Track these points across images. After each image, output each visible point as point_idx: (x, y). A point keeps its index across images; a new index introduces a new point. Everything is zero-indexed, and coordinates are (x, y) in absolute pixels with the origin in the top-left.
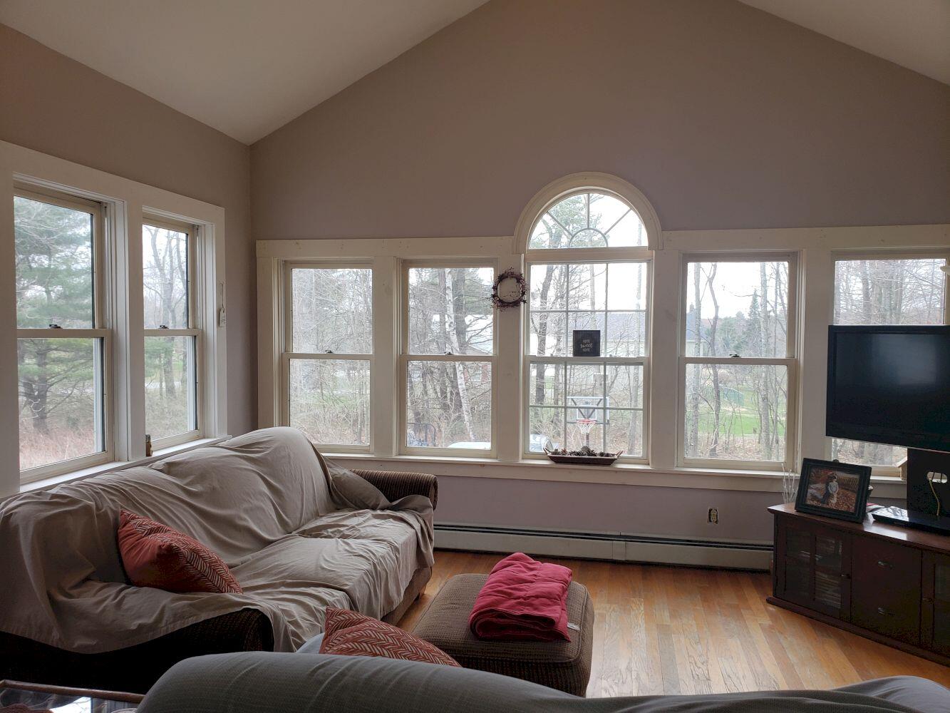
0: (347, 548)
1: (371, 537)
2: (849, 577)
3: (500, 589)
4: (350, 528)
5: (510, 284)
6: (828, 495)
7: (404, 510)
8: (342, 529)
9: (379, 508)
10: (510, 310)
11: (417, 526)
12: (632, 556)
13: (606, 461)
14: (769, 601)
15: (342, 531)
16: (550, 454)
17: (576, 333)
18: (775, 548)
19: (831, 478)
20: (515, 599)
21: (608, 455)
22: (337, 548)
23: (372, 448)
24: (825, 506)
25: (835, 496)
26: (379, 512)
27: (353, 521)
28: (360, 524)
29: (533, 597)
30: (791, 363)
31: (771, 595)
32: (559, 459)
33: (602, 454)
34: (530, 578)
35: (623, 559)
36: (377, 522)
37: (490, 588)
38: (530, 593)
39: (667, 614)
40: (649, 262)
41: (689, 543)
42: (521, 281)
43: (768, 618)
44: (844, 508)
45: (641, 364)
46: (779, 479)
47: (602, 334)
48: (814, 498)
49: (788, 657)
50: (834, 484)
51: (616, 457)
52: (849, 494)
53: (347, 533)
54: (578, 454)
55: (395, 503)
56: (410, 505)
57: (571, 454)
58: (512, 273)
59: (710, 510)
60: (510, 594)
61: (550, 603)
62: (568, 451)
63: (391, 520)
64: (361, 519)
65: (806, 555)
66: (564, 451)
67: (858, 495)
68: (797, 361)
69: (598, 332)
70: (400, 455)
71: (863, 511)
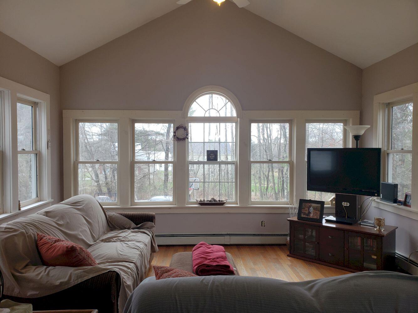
0: (127, 245)
1: (134, 240)
2: (318, 243)
3: (201, 256)
4: (124, 237)
5: (181, 131)
6: (309, 213)
7: (143, 229)
8: (120, 238)
9: (131, 228)
10: (181, 142)
11: (151, 236)
12: (232, 242)
13: (221, 204)
14: (288, 256)
15: (120, 239)
16: (198, 202)
17: (208, 151)
18: (290, 235)
19: (310, 206)
20: (209, 260)
21: (222, 201)
22: (123, 246)
23: (119, 203)
24: (308, 217)
25: (312, 213)
26: (132, 230)
27: (123, 234)
28: (127, 235)
29: (216, 258)
30: (290, 163)
31: (288, 253)
32: (202, 204)
33: (219, 201)
34: (211, 251)
35: (229, 244)
36: (134, 234)
37: (197, 256)
38: (215, 257)
39: (252, 264)
40: (236, 123)
41: (254, 235)
42: (186, 129)
43: (289, 262)
44: (315, 217)
45: (234, 164)
46: (288, 208)
47: (218, 152)
48: (305, 214)
49: (300, 275)
50: (311, 209)
51: (225, 202)
52: (317, 212)
53: (123, 239)
54: (210, 201)
55: (139, 226)
56: (145, 226)
57: (207, 201)
58: (182, 126)
59: (262, 222)
60: (206, 258)
61: (223, 260)
62: (205, 200)
63: (140, 233)
64: (127, 234)
65: (301, 236)
66: (204, 200)
67: (320, 212)
68: (293, 162)
69: (217, 151)
70: (131, 206)
71: (321, 218)
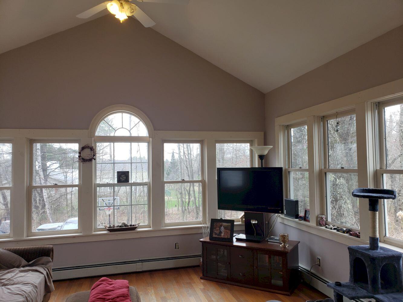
0: (9, 291)
1: (20, 283)
2: (230, 263)
3: (99, 297)
4: (7, 280)
5: (87, 152)
6: (221, 232)
7: (36, 265)
8: (2, 281)
9: (21, 266)
10: (87, 163)
11: (45, 273)
12: (145, 269)
13: (133, 228)
14: (201, 278)
15: (3, 282)
16: (107, 228)
17: (118, 172)
18: (203, 256)
19: (221, 226)
20: (107, 300)
21: (133, 225)
22: (3, 292)
23: (12, 235)
24: (220, 237)
25: (223, 232)
26: (22, 269)
27: (9, 276)
28: (13, 277)
29: (115, 297)
30: (203, 182)
31: (201, 275)
32: (112, 230)
33: (131, 225)
34: (111, 289)
36: (23, 274)
37: (94, 298)
39: (163, 292)
40: (148, 143)
41: (168, 259)
42: (92, 149)
43: (202, 285)
44: (226, 237)
45: (147, 185)
46: (201, 228)
47: (130, 174)
48: (216, 234)
49: (212, 300)
50: (222, 228)
51: (137, 226)
52: (228, 231)
53: (6, 283)
54: (120, 226)
55: (31, 263)
56: (40, 262)
57: (117, 226)
58: (88, 146)
59: (176, 244)
60: (104, 299)
61: (124, 299)
62: (116, 225)
63: (30, 272)
64: (13, 274)
65: (214, 257)
66: (114, 226)
67: (231, 231)
68: (205, 181)
69: (128, 172)
70: (28, 237)
71: (232, 237)
